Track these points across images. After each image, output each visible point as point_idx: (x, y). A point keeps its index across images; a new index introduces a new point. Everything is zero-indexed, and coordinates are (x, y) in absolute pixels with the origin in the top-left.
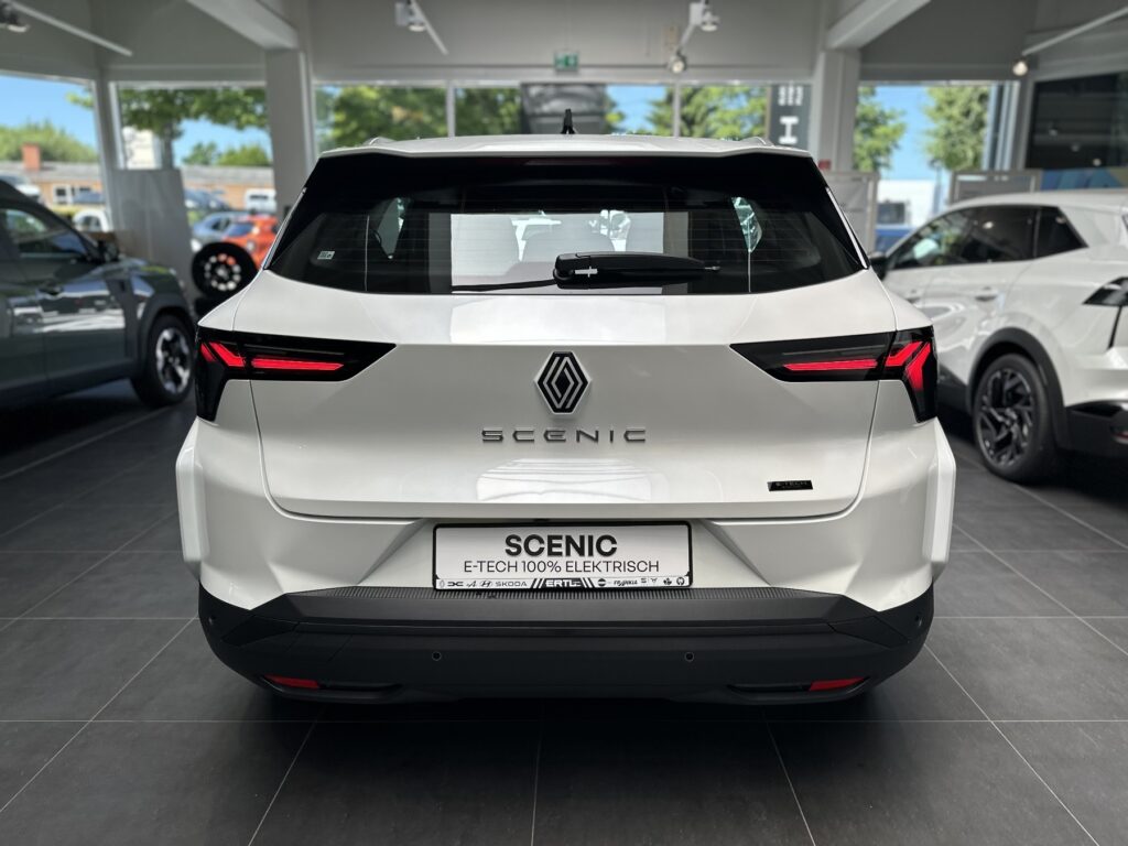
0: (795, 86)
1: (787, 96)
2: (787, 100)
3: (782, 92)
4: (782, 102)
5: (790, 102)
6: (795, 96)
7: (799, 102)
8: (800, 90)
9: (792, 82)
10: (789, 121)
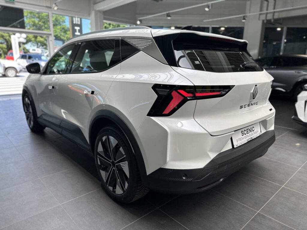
0: (78, 18)
1: (76, 21)
2: (76, 22)
3: (74, 19)
4: (74, 22)
5: (77, 23)
6: (78, 21)
7: (79, 23)
8: (79, 19)
9: (76, 16)
10: (77, 28)
